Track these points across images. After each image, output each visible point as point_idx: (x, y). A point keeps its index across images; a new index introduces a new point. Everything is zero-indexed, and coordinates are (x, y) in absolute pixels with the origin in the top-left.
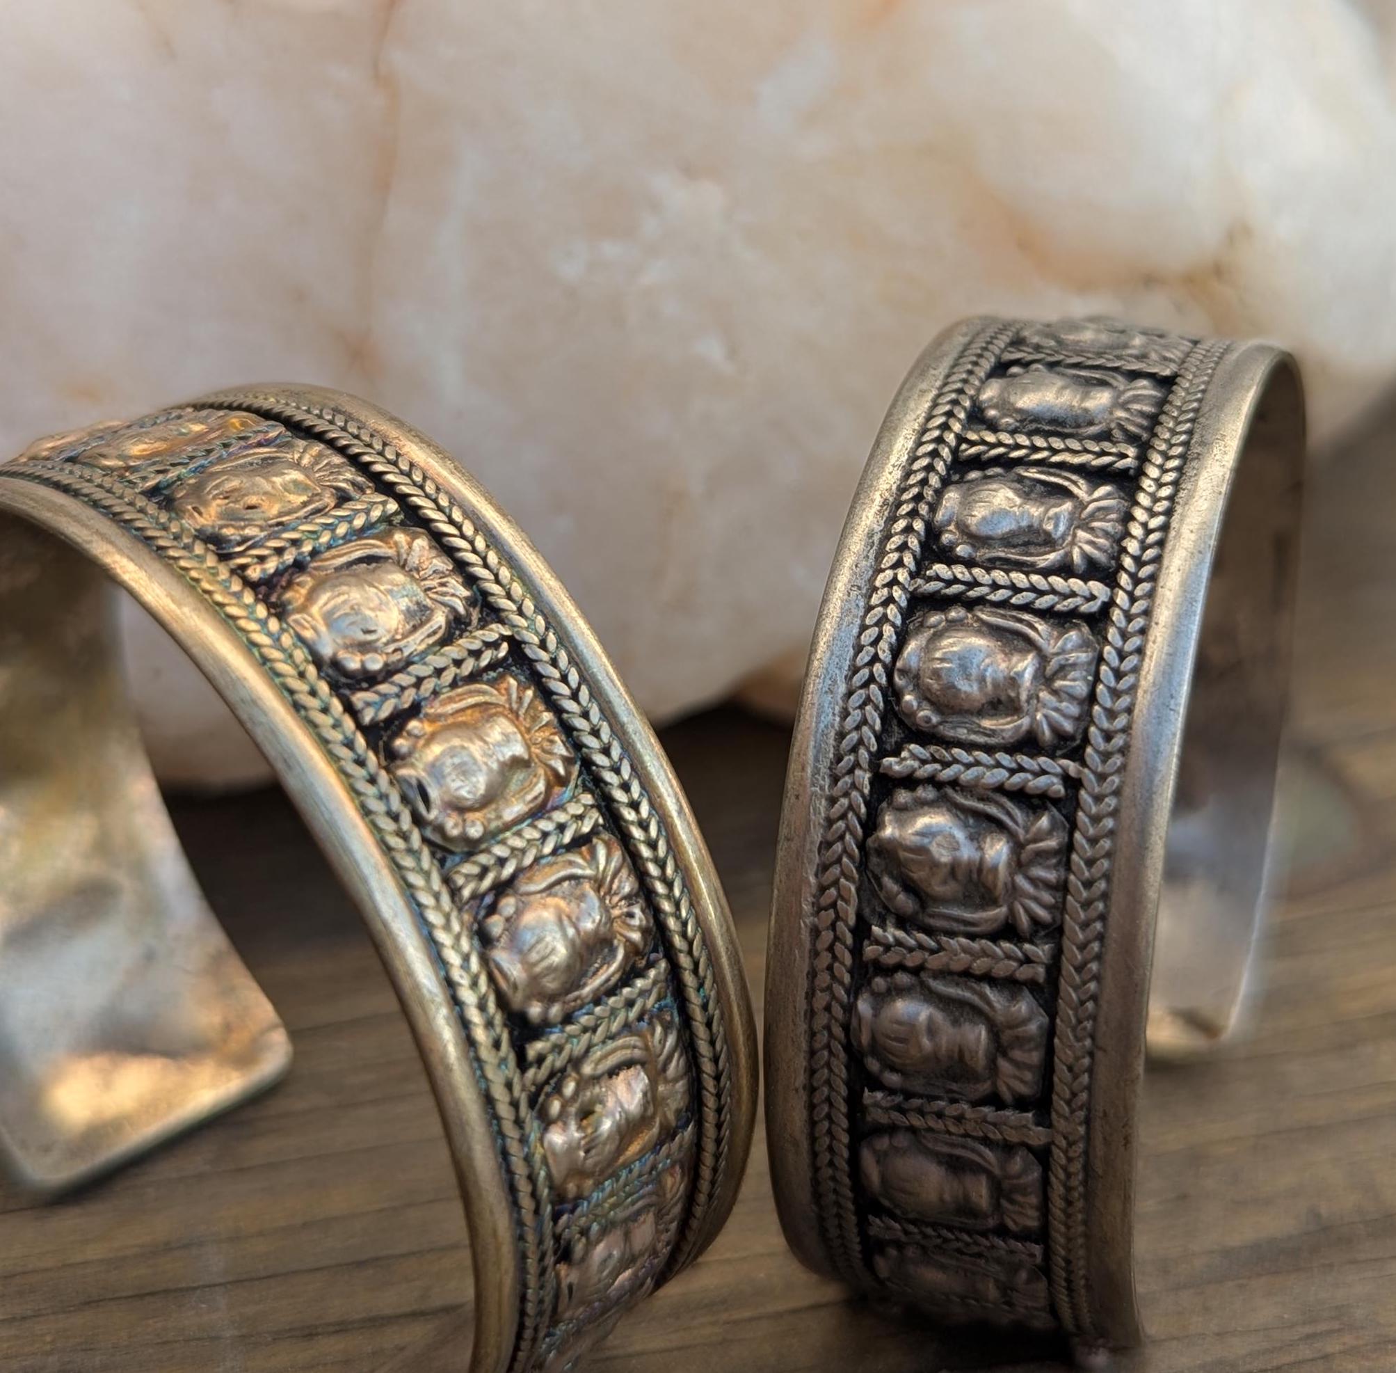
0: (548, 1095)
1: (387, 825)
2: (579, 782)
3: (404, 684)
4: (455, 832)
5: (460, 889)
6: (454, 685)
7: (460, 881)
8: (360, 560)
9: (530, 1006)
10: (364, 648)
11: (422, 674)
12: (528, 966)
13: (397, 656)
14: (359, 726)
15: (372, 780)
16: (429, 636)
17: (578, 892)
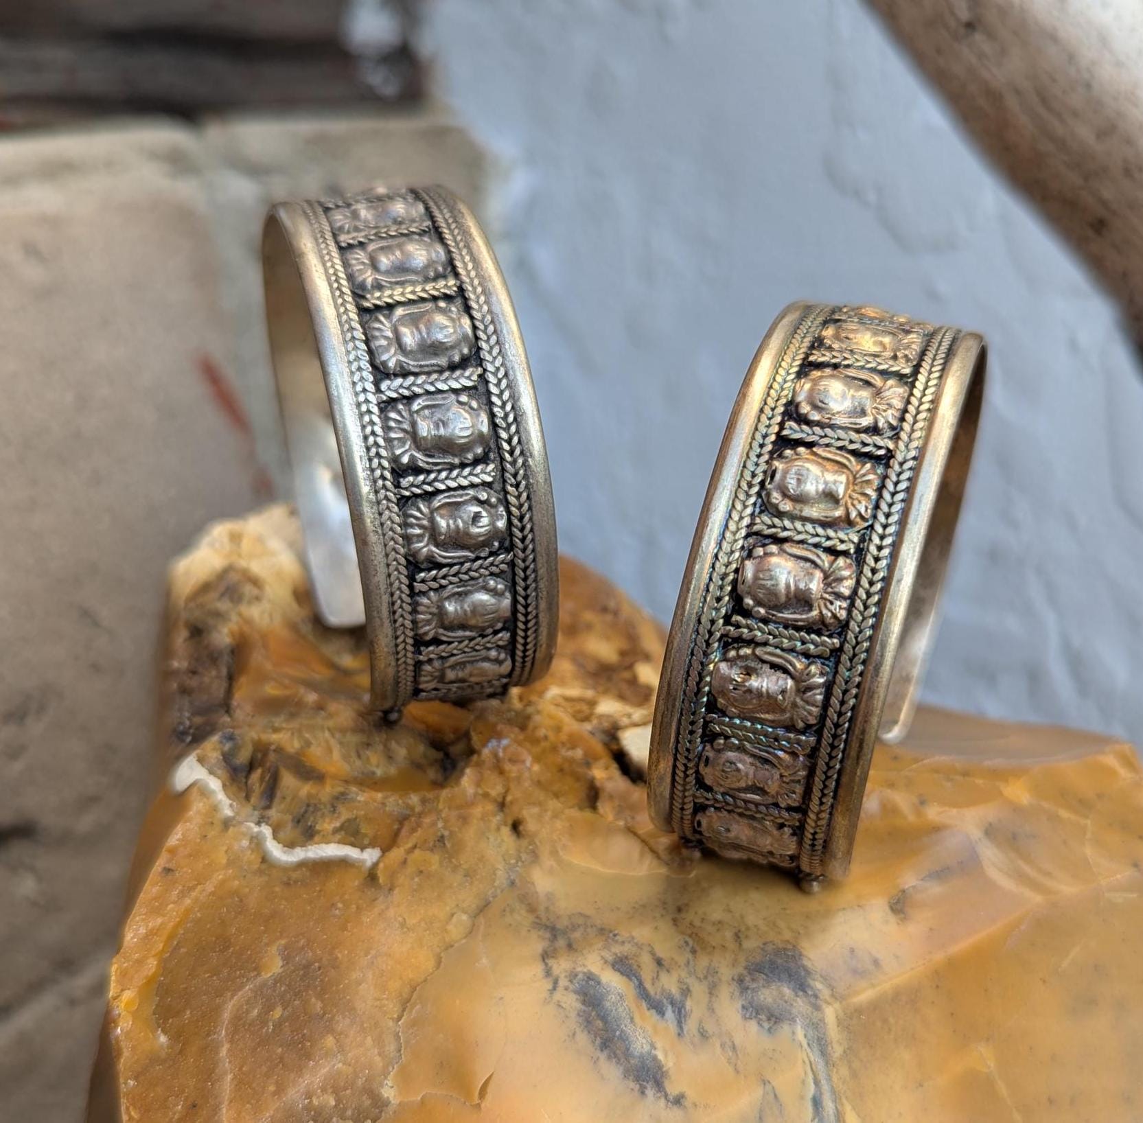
0: (734, 648)
1: (748, 476)
2: (862, 532)
3: (816, 432)
4: (774, 501)
5: (755, 524)
6: (840, 448)
7: (758, 520)
8: (861, 380)
9: (747, 597)
10: (815, 407)
11: (828, 434)
12: (756, 578)
13: (827, 421)
14: (778, 434)
15: (759, 456)
16: (851, 423)
17: (811, 571)
